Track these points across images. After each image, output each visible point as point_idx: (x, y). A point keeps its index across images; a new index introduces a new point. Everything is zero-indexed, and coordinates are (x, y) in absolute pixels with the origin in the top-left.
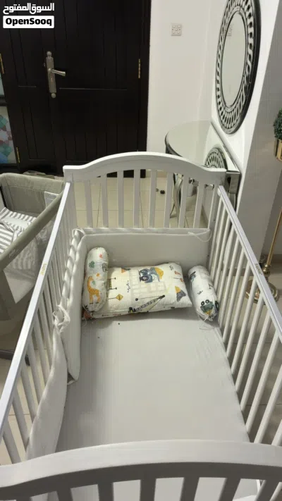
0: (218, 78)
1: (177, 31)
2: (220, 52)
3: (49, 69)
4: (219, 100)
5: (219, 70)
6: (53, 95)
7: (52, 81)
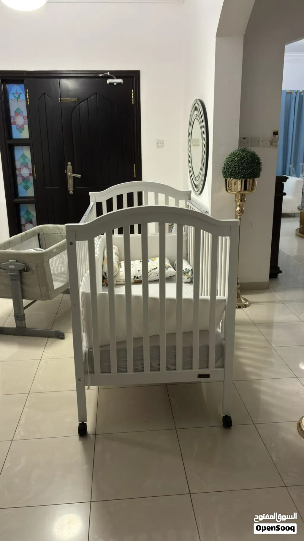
0: (190, 159)
1: (160, 144)
2: (189, 143)
3: (69, 174)
4: (191, 173)
5: (190, 154)
6: (71, 192)
7: (70, 182)
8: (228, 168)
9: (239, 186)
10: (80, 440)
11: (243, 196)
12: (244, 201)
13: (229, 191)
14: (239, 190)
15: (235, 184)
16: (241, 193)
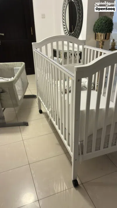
1: (43, 16)
8: (99, 27)
9: (103, 37)
10: (77, 190)
11: (103, 42)
12: (104, 45)
13: (97, 40)
14: (102, 39)
15: (101, 36)
16: (103, 41)
